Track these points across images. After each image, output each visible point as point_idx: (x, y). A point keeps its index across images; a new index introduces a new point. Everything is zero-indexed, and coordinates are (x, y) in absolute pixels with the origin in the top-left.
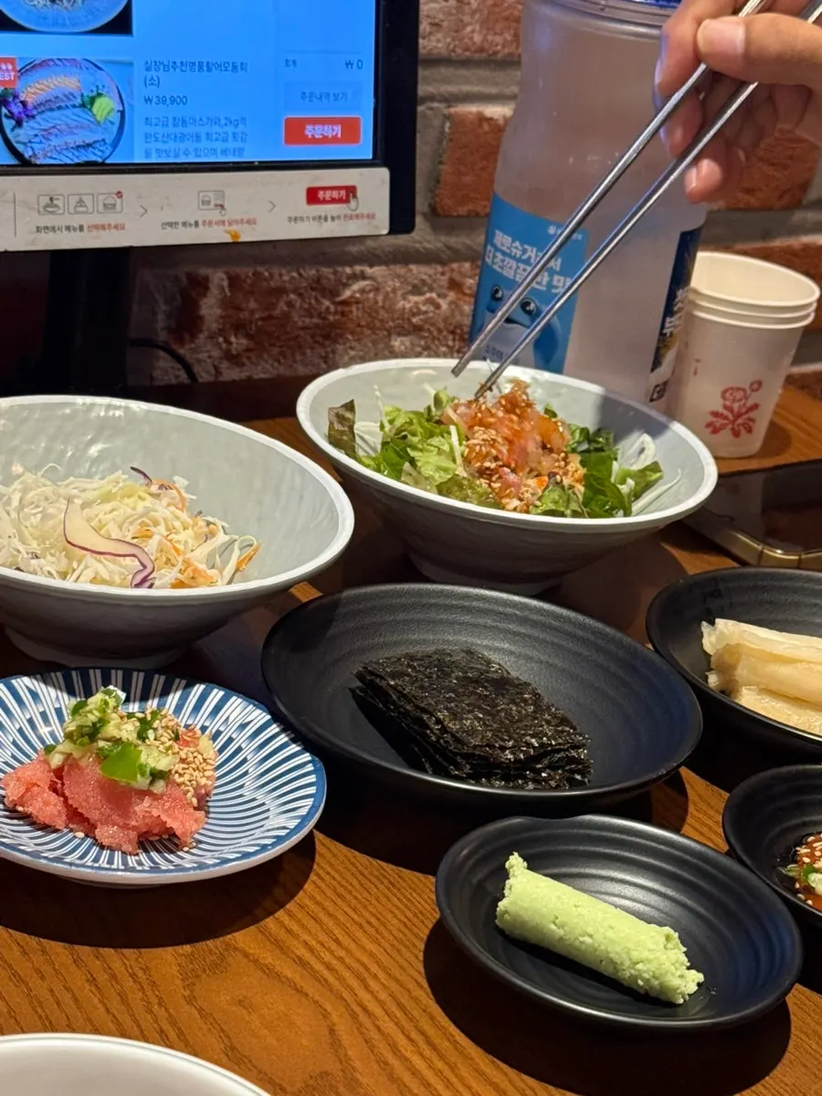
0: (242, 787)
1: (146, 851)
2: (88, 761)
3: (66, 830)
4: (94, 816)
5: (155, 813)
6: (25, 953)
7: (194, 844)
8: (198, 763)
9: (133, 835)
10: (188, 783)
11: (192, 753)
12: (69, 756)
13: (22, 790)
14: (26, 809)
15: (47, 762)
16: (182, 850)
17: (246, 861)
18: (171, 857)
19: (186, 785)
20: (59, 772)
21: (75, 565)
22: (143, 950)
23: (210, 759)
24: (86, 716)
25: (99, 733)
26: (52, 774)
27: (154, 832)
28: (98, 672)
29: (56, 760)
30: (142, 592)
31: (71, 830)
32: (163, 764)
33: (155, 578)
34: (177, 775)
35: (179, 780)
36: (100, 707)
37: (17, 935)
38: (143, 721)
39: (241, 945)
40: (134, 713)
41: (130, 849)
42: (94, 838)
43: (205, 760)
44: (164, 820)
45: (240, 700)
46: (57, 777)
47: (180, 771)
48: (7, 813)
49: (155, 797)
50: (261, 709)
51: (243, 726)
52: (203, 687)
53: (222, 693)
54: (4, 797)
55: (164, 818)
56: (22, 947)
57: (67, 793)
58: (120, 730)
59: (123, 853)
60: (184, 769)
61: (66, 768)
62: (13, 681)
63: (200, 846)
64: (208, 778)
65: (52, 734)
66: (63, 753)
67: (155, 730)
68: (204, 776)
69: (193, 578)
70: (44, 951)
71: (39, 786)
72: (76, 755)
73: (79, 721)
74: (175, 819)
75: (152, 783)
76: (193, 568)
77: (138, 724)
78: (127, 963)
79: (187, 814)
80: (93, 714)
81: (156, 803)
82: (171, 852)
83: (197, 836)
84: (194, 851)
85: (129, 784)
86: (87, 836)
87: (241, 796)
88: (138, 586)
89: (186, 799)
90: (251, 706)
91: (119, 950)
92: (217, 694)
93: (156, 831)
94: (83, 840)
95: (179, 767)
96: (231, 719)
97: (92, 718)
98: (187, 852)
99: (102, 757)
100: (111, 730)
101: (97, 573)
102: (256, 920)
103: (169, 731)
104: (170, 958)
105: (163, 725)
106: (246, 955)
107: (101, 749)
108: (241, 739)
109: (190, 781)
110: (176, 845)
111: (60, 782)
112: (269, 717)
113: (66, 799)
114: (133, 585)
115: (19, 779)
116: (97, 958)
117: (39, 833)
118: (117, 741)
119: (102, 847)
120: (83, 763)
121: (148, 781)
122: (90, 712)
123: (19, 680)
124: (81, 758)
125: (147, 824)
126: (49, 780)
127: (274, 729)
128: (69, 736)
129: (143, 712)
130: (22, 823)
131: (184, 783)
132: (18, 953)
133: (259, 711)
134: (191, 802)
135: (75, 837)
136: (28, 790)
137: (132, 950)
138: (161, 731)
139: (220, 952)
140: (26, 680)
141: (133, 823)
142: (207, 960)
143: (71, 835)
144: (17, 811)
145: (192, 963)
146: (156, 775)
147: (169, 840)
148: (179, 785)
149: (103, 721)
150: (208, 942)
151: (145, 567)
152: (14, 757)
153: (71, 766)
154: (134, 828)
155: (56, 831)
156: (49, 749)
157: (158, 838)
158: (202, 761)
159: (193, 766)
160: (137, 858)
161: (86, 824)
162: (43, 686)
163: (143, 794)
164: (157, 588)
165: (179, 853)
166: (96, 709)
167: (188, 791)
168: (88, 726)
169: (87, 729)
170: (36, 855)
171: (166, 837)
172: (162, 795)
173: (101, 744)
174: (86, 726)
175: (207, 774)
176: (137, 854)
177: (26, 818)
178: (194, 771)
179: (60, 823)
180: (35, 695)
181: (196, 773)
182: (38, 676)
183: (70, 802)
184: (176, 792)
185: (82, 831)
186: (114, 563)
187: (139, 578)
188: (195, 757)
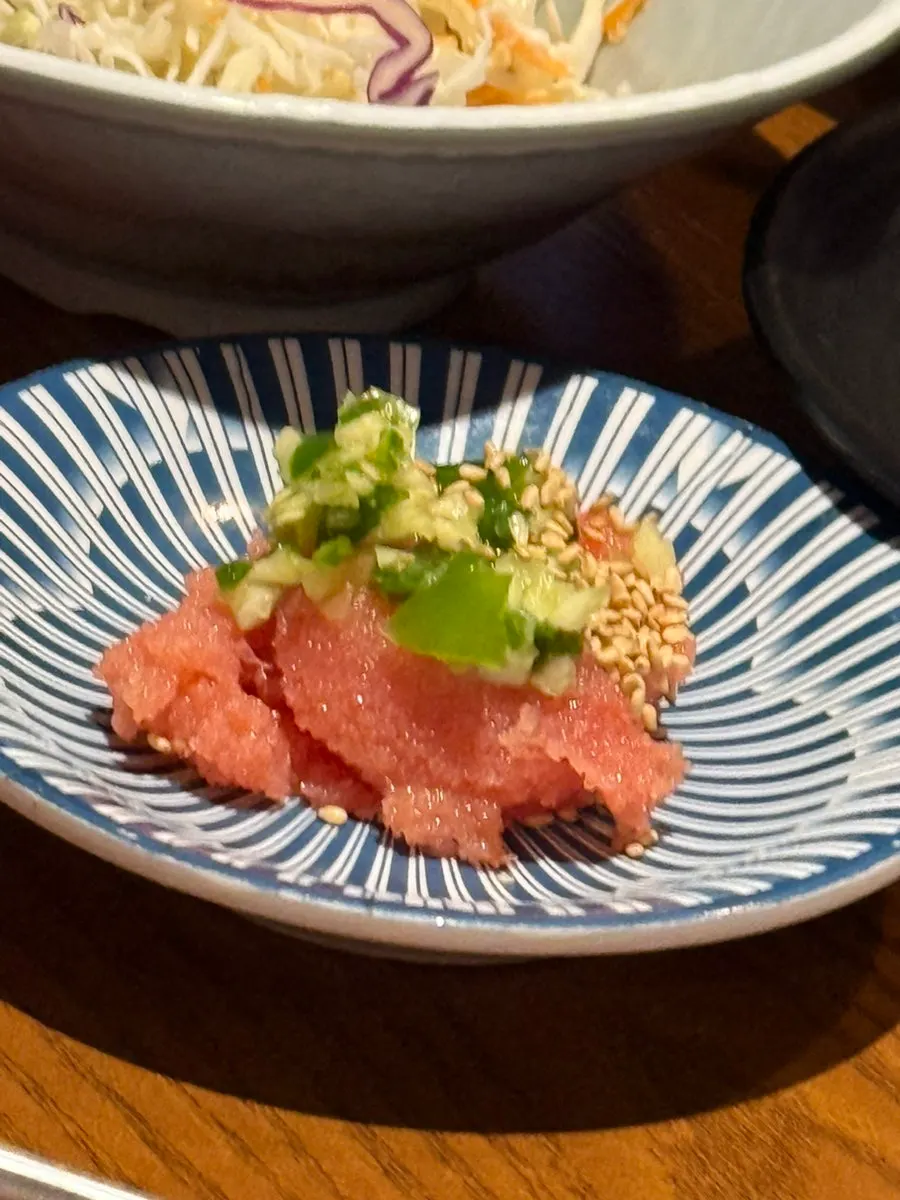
0: (745, 666)
1: (526, 859)
2: (350, 607)
3: (290, 804)
4: (374, 760)
5: (555, 752)
6: (246, 1152)
7: (655, 835)
8: (642, 606)
9: (489, 812)
10: (630, 664)
11: (623, 576)
12: (288, 594)
13: (169, 690)
14: (179, 744)
15: (224, 612)
16: (624, 852)
17: (842, 883)
18: (597, 872)
19: (624, 672)
20: (261, 638)
21: (192, 40)
22: (564, 1138)
23: (671, 593)
24: (343, 479)
25: (376, 522)
26: (244, 645)
27: (544, 803)
28: (294, 348)
29: (254, 604)
30: (403, 117)
31: (306, 802)
32: (567, 611)
33: (434, 75)
34: (596, 643)
35: (607, 656)
36: (379, 450)
37: (212, 1100)
38: (488, 486)
39: (824, 1116)
40: (457, 467)
41: (487, 856)
42: (377, 824)
43: (658, 596)
44: (579, 770)
45: (702, 421)
46: (258, 655)
47: (605, 631)
48: (120, 757)
49: (551, 706)
50: (766, 443)
51: (722, 496)
52: (590, 383)
53: (647, 401)
54: (110, 712)
55: (579, 765)
56: (234, 1135)
57: (291, 698)
58: (432, 517)
59: (463, 863)
60: (610, 623)
61: (283, 628)
62: (70, 379)
63: (668, 839)
64: (676, 647)
65: (231, 531)
66: (270, 585)
67: (527, 514)
68: (664, 642)
69: (511, 70)
70: (297, 1147)
71: (210, 679)
72: (314, 589)
73: (318, 492)
74: (608, 766)
75: (538, 665)
76: (512, 41)
77: (478, 499)
78: (529, 1172)
79: (635, 751)
80: (361, 472)
81: (550, 721)
82: (594, 859)
83: (659, 815)
84: (657, 854)
85: (474, 670)
86: (353, 817)
87: (747, 694)
88: (390, 96)
89: (629, 709)
90: (738, 436)
91: (501, 1139)
92: (634, 405)
93: (549, 801)
94: (344, 832)
95: (599, 618)
96: (682, 479)
97: (359, 484)
98: (639, 858)
99: (391, 595)
100: (409, 518)
101: (266, 63)
102: (850, 1047)
103: (561, 517)
104: (645, 1159)
105: (546, 499)
106: (848, 1146)
107: (389, 573)
108: (720, 532)
109: (633, 658)
110: (606, 841)
111: (264, 666)
112: (793, 468)
113: (286, 714)
114: (375, 95)
115: (149, 660)
116: (444, 1160)
117: (219, 813)
118: (427, 549)
119: (402, 848)
120: (336, 612)
121: (529, 661)
122: (354, 466)
123: (82, 374)
124: (329, 597)
125: (528, 782)
126: (235, 662)
127: (815, 501)
128: (286, 536)
129: (480, 464)
130: (164, 783)
131: (617, 664)
132: (229, 1153)
133: (761, 452)
134: (643, 718)
135: (321, 821)
136: (181, 691)
137: (532, 1138)
138: (540, 517)
139: (773, 1136)
140: (101, 371)
141: (492, 780)
142: (746, 1162)
143: (307, 816)
144: (151, 751)
145: (705, 1172)
146: (553, 644)
147: (579, 823)
148: (605, 668)
149: (386, 494)
150: (736, 1111)
151: (403, 42)
152: (99, 594)
153: (298, 622)
154: (492, 793)
155: (265, 804)
156: (230, 575)
157: (549, 819)
158: (651, 599)
159: (630, 612)
160: (504, 876)
161: (349, 783)
162: (150, 390)
163: (514, 696)
164: (443, 103)
165: (617, 861)
166: (369, 459)
167: (634, 687)
168: (350, 509)
169: (340, 516)
170: (200, 856)
171: (569, 815)
172: (564, 701)
173: (386, 557)
174: (340, 508)
175: (671, 634)
176: (504, 868)
177: (178, 769)
178: (637, 628)
179: (276, 782)
180: (131, 418)
181: (644, 636)
182: (133, 362)
183: (303, 724)
184: (603, 691)
185: (338, 804)
186: (304, 30)
187: (389, 76)
188: (631, 589)
